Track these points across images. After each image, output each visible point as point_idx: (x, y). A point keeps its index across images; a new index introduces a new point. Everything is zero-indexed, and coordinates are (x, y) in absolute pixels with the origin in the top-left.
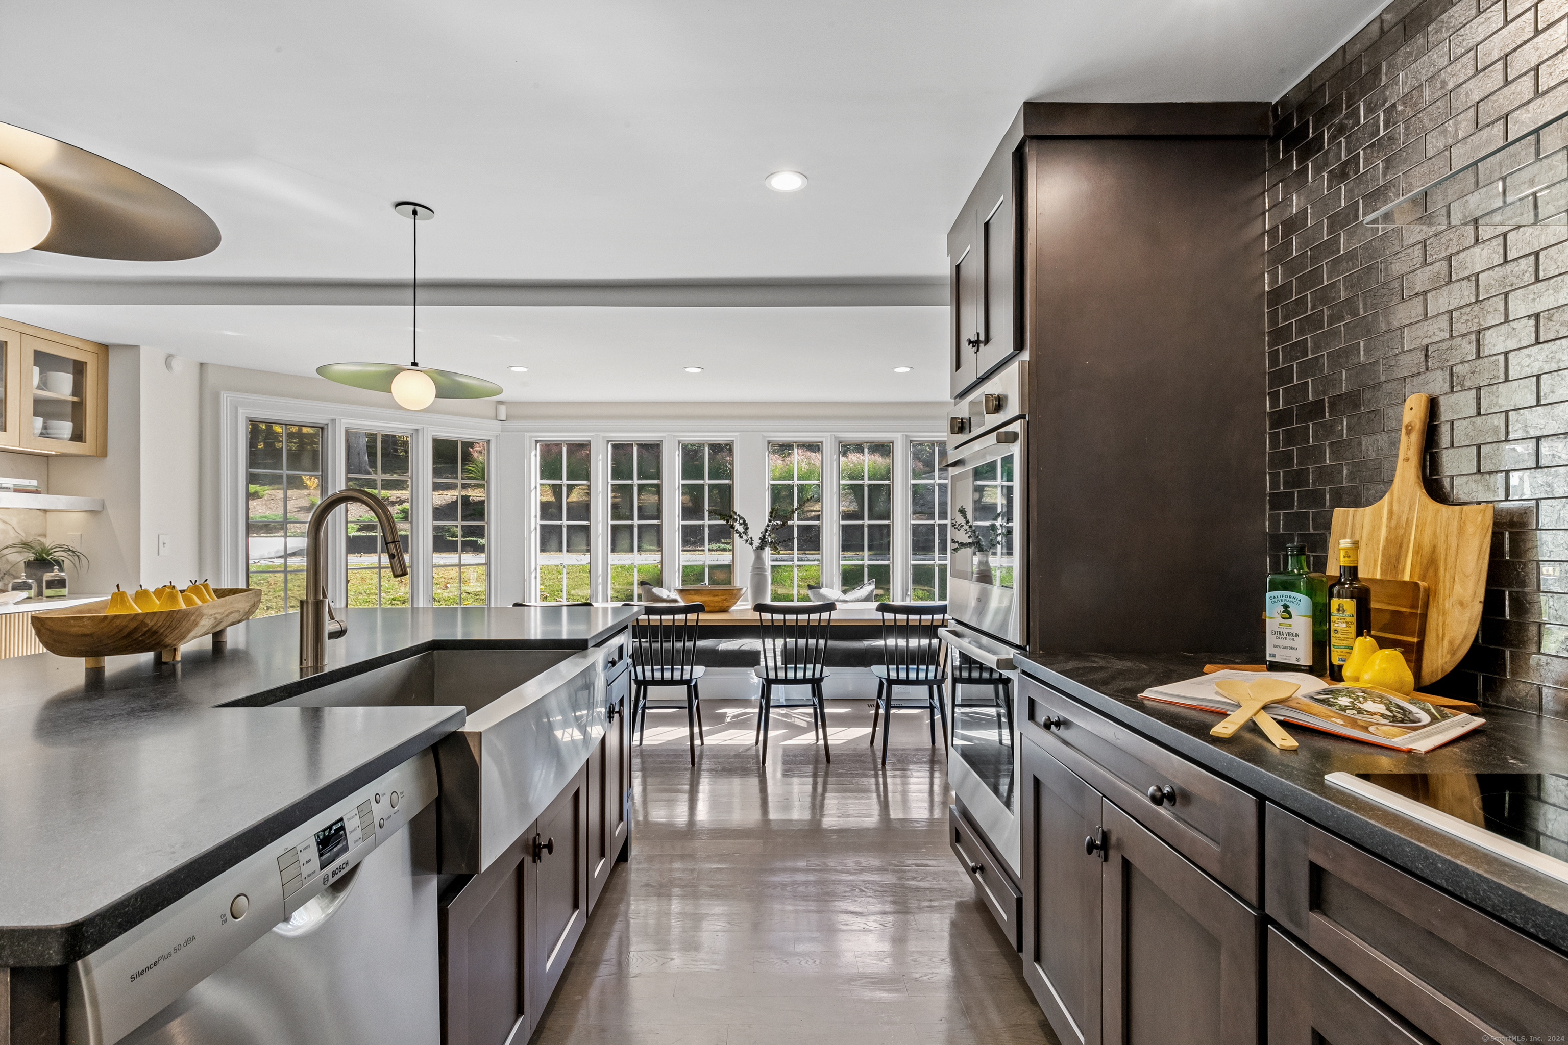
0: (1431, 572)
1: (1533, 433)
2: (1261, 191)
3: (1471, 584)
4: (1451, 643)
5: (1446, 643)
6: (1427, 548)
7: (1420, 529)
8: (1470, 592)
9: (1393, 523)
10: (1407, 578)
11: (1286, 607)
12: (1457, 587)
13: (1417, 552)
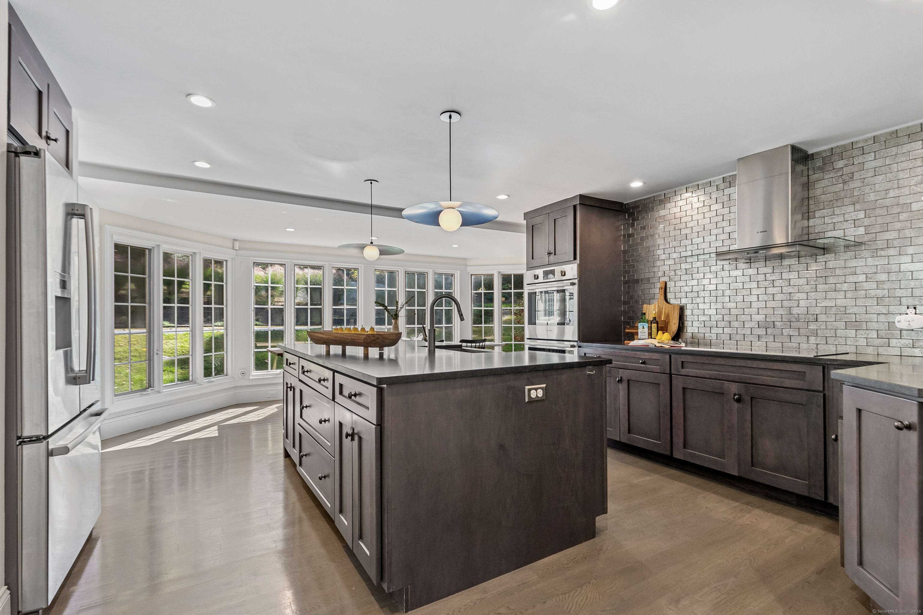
0: (668, 318)
1: (686, 291)
2: (621, 224)
3: (676, 320)
4: (673, 332)
5: (672, 332)
6: (667, 313)
7: (665, 309)
8: (676, 321)
9: (659, 308)
10: (663, 319)
11: (643, 326)
12: (674, 321)
13: (664, 314)
